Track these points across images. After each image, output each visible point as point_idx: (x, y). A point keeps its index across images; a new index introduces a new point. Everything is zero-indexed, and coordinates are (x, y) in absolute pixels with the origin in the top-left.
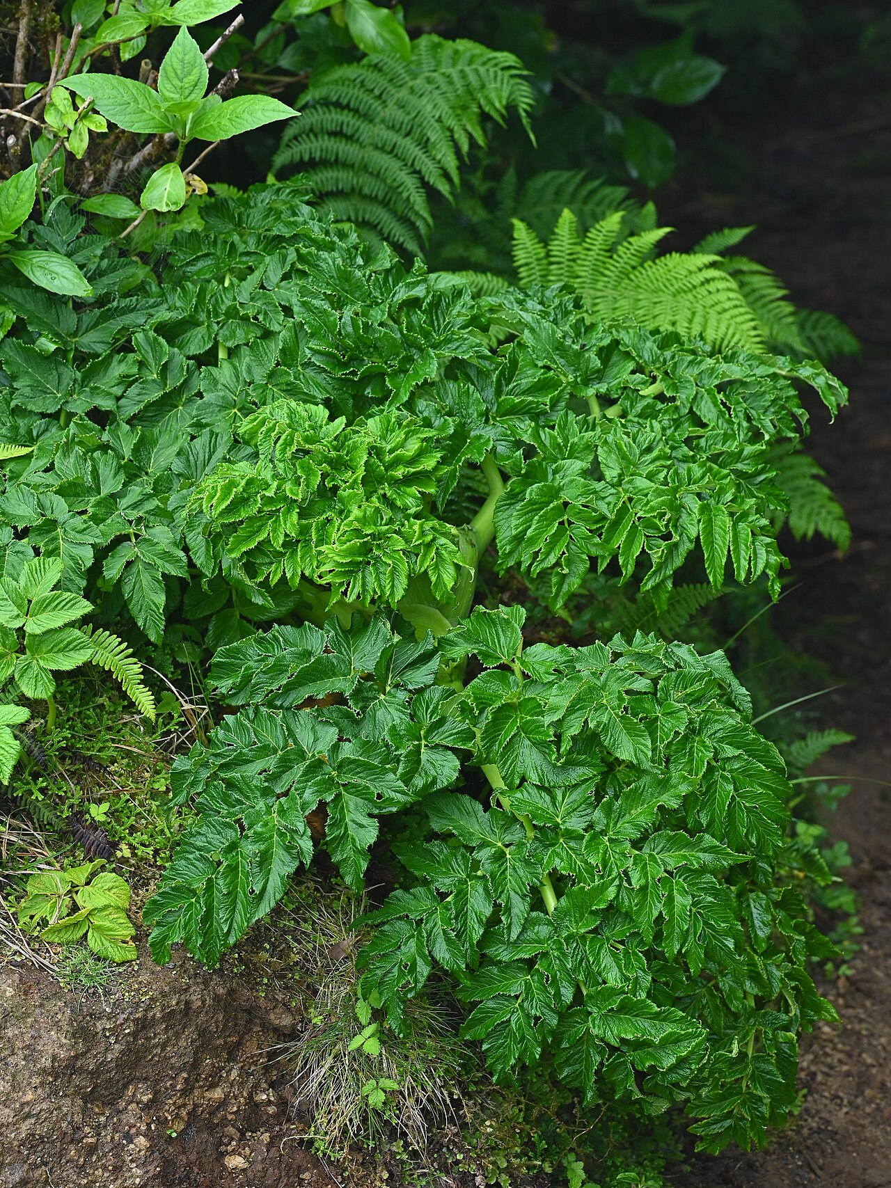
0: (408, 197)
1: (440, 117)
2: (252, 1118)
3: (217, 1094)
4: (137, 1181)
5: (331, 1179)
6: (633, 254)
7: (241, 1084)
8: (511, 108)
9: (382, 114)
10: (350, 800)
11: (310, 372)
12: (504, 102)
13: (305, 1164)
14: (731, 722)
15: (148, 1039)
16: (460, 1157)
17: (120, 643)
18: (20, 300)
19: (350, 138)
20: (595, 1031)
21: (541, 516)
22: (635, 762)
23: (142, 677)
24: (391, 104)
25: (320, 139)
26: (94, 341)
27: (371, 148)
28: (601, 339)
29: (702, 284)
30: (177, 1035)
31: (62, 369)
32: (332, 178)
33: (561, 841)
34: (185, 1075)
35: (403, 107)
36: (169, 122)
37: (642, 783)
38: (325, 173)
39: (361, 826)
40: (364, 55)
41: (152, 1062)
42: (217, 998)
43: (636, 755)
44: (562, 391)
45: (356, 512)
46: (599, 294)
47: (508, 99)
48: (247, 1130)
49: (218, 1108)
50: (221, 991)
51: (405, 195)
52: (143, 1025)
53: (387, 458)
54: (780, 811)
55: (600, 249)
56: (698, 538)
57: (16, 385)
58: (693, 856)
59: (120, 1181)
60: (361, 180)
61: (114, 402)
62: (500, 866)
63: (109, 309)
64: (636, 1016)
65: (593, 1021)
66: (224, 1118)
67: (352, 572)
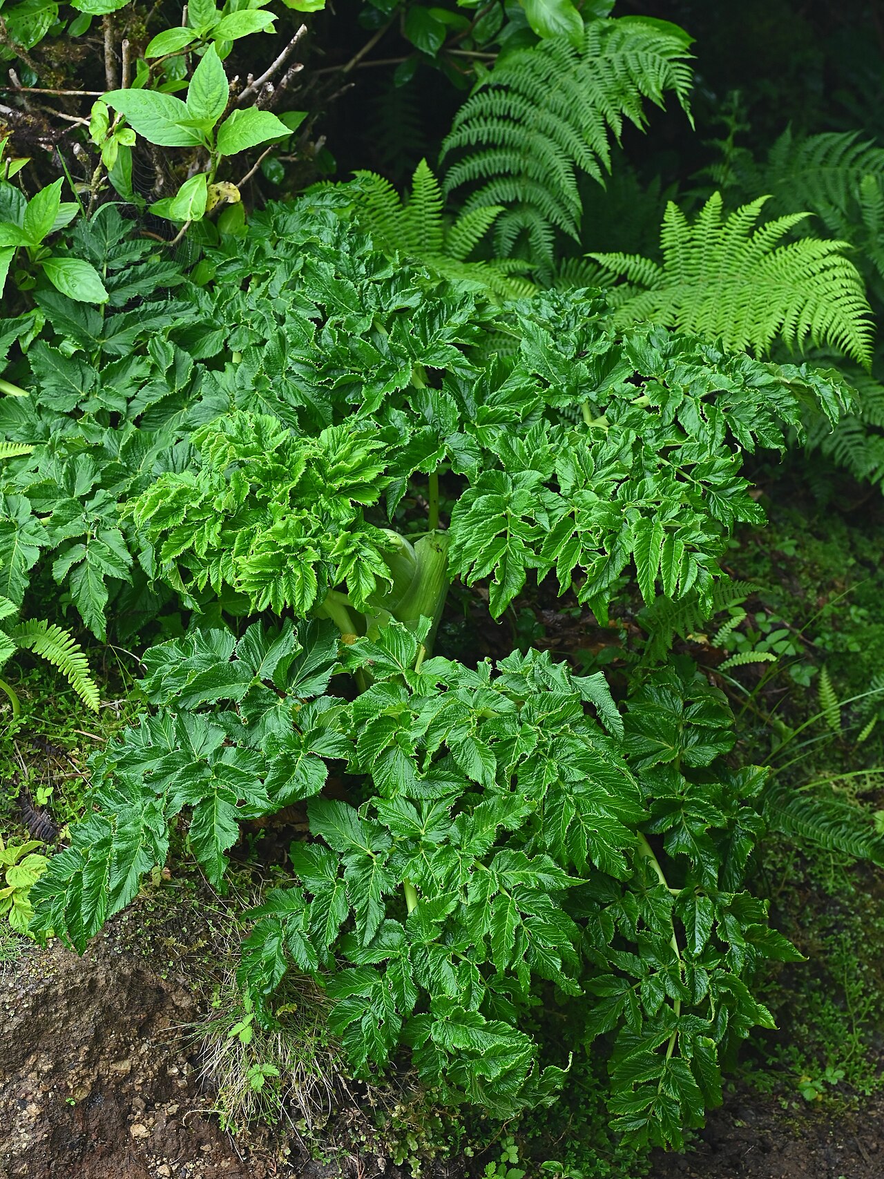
0: (559, 181)
1: (594, 102)
2: (162, 1089)
3: (125, 1066)
4: (24, 1145)
5: (234, 1151)
6: (765, 240)
7: (153, 1058)
8: (669, 93)
9: (547, 98)
10: (221, 805)
11: (291, 381)
12: (661, 87)
13: (208, 1136)
14: (584, 747)
15: (49, 1014)
16: (363, 1139)
17: (69, 639)
18: (53, 304)
19: (518, 122)
20: (435, 1038)
21: (480, 528)
22: (481, 782)
23: (89, 671)
24: (555, 89)
25: (489, 123)
26: (119, 344)
27: (536, 131)
28: (601, 347)
29: (822, 271)
30: (80, 1012)
31: (85, 370)
32: (499, 160)
33: (423, 852)
34: (86, 1048)
35: (565, 92)
36: (198, 135)
37: (491, 802)
38: (494, 156)
39: (226, 830)
40: (538, 39)
41: (55, 1035)
42: (121, 978)
43: (483, 775)
44: (536, 402)
45: (279, 525)
46: (730, 279)
47: (665, 83)
48: (156, 1101)
49: (126, 1079)
50: (127, 971)
51: (556, 179)
52: (44, 1000)
53: (330, 469)
54: (626, 836)
55: (737, 234)
56: (632, 554)
57: (42, 384)
58: (534, 876)
59: (7, 1145)
60: (527, 162)
61: (125, 403)
62: (363, 873)
63: (135, 313)
64: (471, 1026)
65: (436, 1027)
66: (132, 1088)
67: (265, 582)
